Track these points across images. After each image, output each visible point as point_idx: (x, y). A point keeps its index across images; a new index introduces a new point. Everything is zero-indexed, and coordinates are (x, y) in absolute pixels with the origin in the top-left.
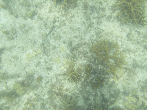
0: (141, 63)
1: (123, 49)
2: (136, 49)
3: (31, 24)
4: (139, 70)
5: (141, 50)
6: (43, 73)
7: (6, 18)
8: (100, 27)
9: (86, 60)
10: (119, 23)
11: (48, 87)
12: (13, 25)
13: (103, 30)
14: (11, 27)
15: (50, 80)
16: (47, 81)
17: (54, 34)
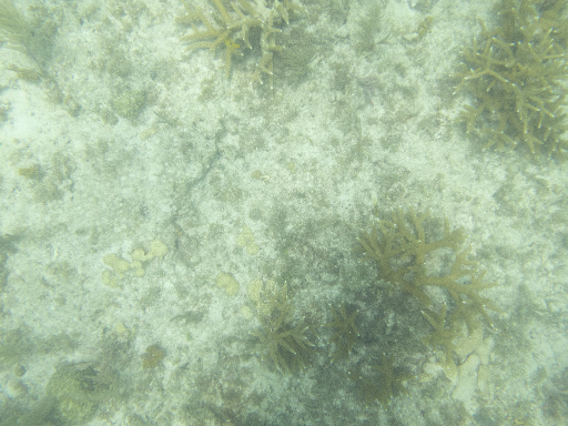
0: (548, 302)
1: (480, 246)
2: (530, 249)
3: (131, 142)
4: (538, 329)
5: (547, 253)
6: (169, 333)
7: (33, 114)
8: (393, 158)
9: (336, 287)
10: (466, 144)
11: (187, 386)
12: (62, 143)
13: (407, 172)
14: (54, 151)
15: (194, 361)
16: (181, 364)
17: (219, 179)
